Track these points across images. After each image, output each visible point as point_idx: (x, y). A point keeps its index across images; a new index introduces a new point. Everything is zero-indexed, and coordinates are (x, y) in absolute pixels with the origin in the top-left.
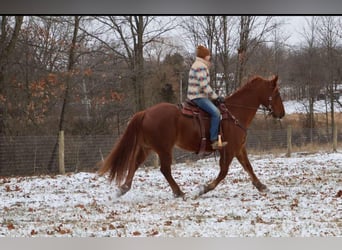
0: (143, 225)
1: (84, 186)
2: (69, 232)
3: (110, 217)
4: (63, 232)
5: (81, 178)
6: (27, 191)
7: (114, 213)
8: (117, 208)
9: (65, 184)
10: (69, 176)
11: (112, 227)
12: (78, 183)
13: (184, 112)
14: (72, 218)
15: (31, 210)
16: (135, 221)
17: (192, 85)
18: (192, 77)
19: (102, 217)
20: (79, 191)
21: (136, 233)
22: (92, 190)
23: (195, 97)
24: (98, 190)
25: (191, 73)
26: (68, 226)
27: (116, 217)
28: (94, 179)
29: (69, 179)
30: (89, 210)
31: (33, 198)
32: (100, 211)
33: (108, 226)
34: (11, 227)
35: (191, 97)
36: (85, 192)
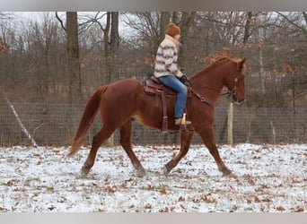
0: (290, 200)
1: (246, 156)
2: (214, 201)
3: (259, 190)
4: (209, 202)
5: (245, 149)
6: (191, 159)
7: (264, 186)
8: (270, 182)
9: (228, 154)
10: (234, 146)
11: (257, 200)
12: (240, 154)
13: (147, 90)
14: (223, 188)
15: (187, 177)
16: (283, 196)
17: (159, 62)
18: (160, 55)
19: (251, 189)
20: (240, 162)
21: (280, 209)
22: (253, 162)
23: (162, 74)
24: (258, 162)
25: (159, 50)
26: (215, 196)
27: (265, 190)
28: (258, 151)
29: (233, 149)
30: (241, 180)
31: (194, 166)
32: (252, 183)
33: (253, 199)
34: (163, 192)
35: (158, 75)
36: (244, 163)
